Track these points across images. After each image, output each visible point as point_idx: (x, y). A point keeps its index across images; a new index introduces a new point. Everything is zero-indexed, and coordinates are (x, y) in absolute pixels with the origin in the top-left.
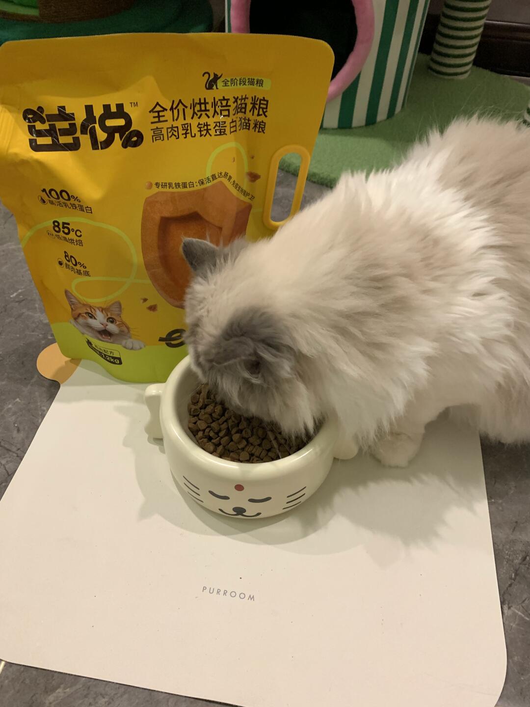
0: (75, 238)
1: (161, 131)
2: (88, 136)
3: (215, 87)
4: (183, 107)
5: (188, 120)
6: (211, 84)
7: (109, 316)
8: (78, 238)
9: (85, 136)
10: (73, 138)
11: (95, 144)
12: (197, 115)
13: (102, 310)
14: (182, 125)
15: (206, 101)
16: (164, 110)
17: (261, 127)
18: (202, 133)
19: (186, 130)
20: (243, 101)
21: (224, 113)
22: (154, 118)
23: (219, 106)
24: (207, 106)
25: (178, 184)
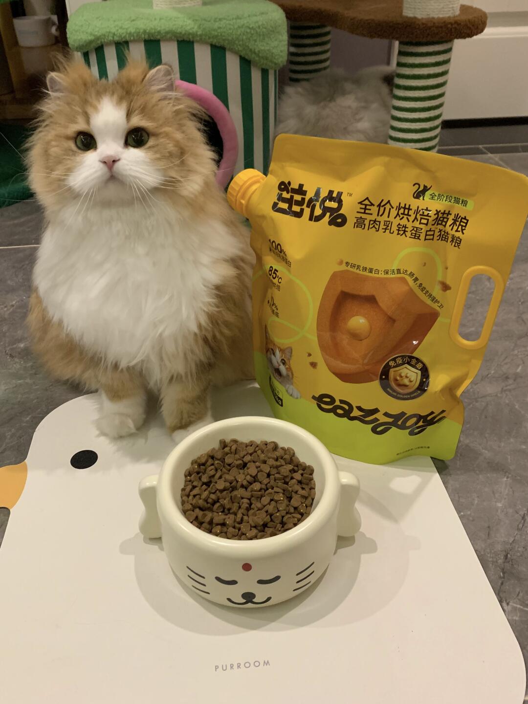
0: (277, 283)
1: (364, 222)
2: (309, 210)
3: (421, 198)
4: (390, 207)
6: (419, 194)
7: (283, 358)
8: (279, 284)
10: (301, 209)
12: (400, 217)
13: (281, 350)
14: (385, 221)
15: (411, 208)
16: (372, 205)
17: (457, 242)
18: (400, 232)
19: (388, 226)
20: (445, 216)
21: (423, 221)
22: (361, 208)
23: (420, 215)
24: (410, 211)
25: (366, 268)
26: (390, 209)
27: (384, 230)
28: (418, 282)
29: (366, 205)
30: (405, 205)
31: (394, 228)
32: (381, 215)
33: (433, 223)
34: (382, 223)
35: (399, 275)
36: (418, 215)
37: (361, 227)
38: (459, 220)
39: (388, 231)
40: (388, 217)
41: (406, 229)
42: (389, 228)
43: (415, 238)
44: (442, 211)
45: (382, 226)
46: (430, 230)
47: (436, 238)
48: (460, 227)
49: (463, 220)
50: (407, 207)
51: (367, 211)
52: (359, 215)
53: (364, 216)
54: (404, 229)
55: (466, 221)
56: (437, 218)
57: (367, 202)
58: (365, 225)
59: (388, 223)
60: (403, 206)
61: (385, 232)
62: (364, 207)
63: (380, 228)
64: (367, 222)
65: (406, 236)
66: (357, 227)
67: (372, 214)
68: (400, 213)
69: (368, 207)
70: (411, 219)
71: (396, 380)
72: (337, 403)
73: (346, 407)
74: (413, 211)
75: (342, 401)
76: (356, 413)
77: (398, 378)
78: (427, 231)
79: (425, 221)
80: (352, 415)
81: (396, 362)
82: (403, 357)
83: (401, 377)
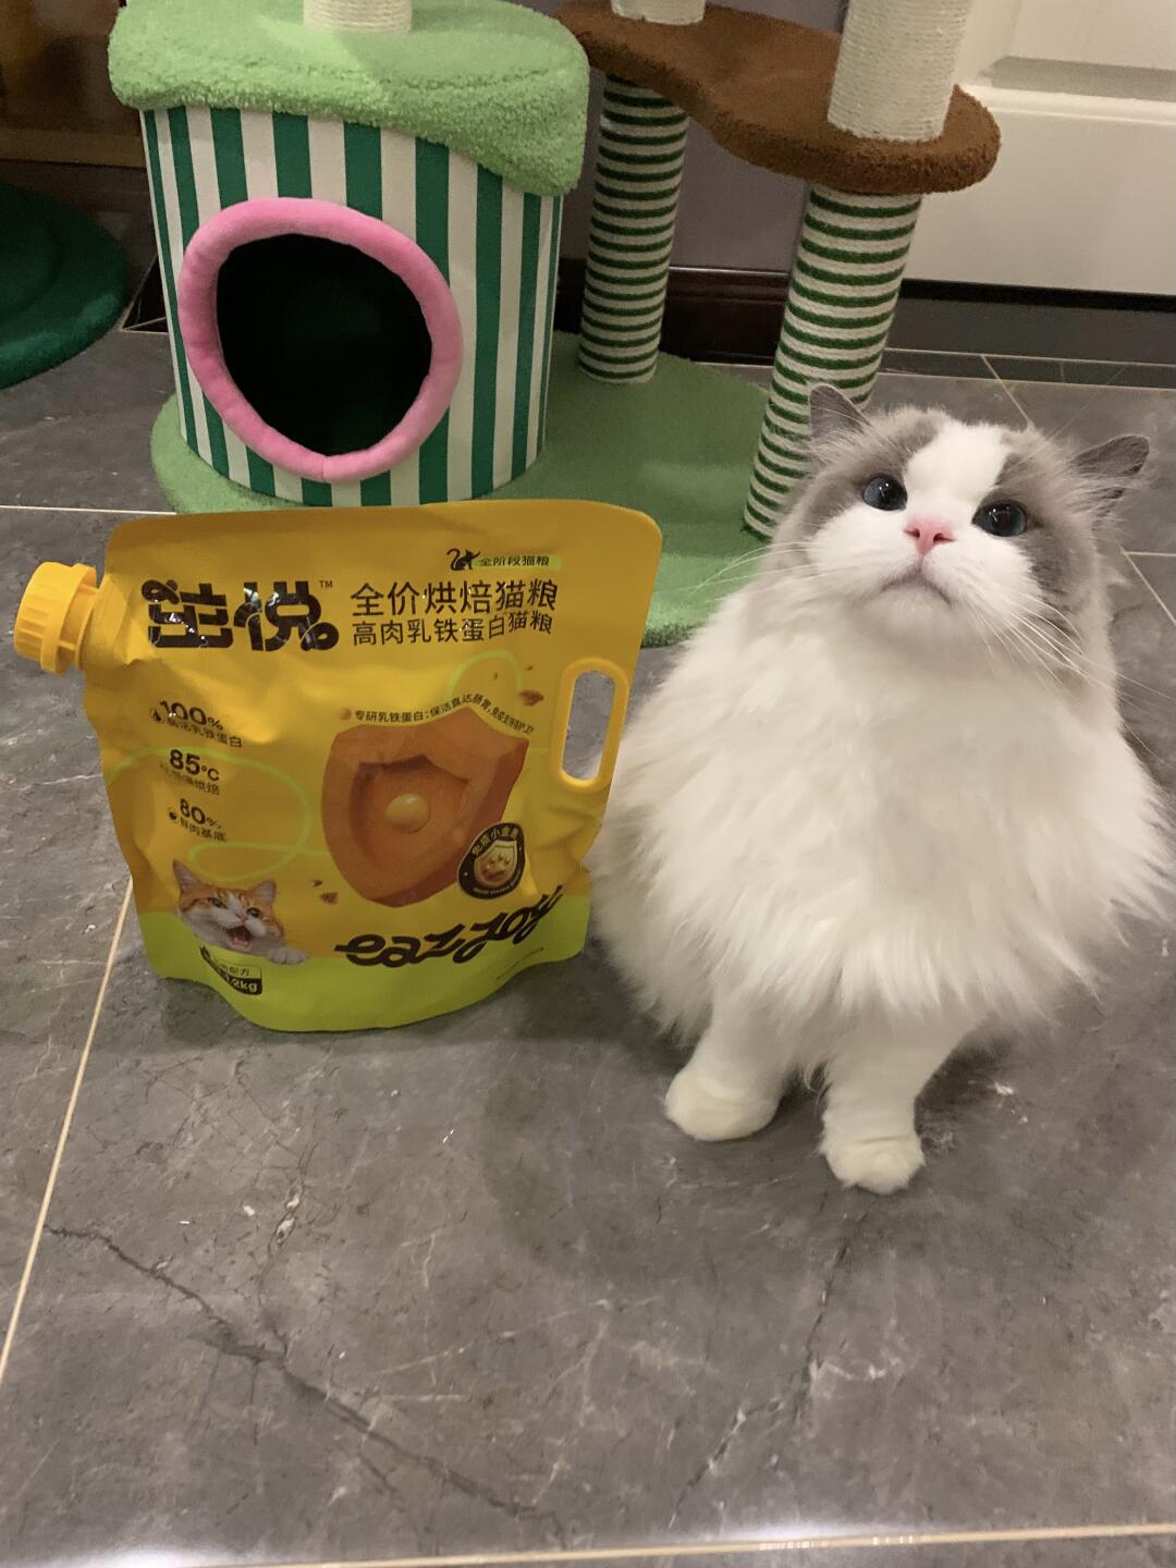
0: (207, 781)
1: (371, 630)
2: (247, 629)
3: (467, 567)
4: (412, 594)
5: (420, 614)
6: (462, 562)
7: (252, 906)
8: (212, 783)
9: (241, 629)
10: (222, 630)
11: (256, 642)
12: (435, 607)
13: (241, 894)
14: (409, 621)
15: (452, 586)
16: (378, 596)
17: (543, 623)
18: (442, 636)
19: (416, 630)
20: (516, 590)
21: (479, 606)
22: (359, 606)
23: (473, 596)
24: (453, 593)
25: (397, 715)
26: (413, 599)
27: (412, 639)
28: (491, 707)
29: (368, 598)
30: (441, 584)
31: (430, 630)
32: (400, 612)
33: (499, 606)
34: (405, 627)
35: (457, 708)
36: (469, 597)
37: (369, 641)
38: (541, 587)
39: (419, 639)
40: (414, 612)
41: (454, 628)
42: (420, 632)
43: (473, 639)
44: (508, 583)
45: (407, 632)
46: (496, 619)
47: (507, 628)
48: (545, 598)
49: (547, 586)
50: (445, 586)
51: (372, 610)
52: (359, 620)
53: (368, 619)
54: (448, 627)
55: (552, 588)
56: (503, 597)
57: (367, 593)
58: (374, 635)
59: (416, 624)
60: (438, 587)
61: (415, 641)
62: (364, 602)
63: (405, 635)
64: (377, 630)
65: (456, 640)
66: (361, 642)
67: (381, 613)
68: (434, 601)
69: (372, 602)
70: (458, 605)
71: (485, 871)
72: (389, 944)
73: (407, 947)
74: (458, 591)
75: (396, 940)
76: (426, 946)
77: (488, 867)
78: (491, 622)
79: (484, 606)
80: (418, 954)
81: (481, 845)
82: (489, 832)
83: (492, 862)
